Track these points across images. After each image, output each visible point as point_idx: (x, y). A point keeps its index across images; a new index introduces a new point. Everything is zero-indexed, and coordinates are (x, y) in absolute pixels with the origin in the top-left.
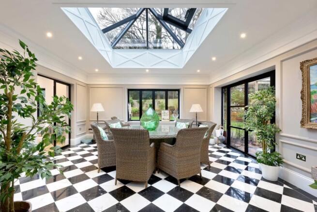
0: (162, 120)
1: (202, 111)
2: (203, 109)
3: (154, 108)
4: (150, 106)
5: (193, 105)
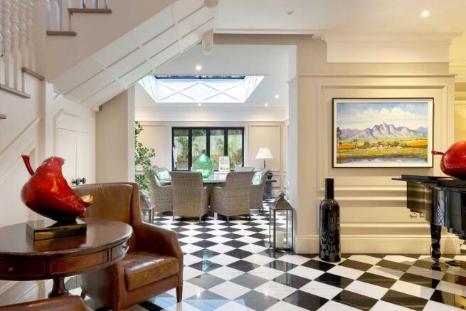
0: (220, 170)
1: (271, 157)
2: (273, 154)
3: (208, 154)
4: (204, 152)
5: (261, 150)
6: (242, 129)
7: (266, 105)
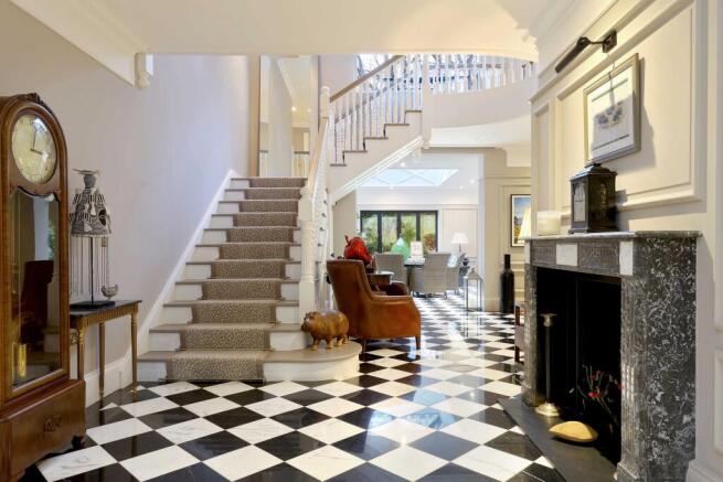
6: (436, 213)
7: (461, 187)
